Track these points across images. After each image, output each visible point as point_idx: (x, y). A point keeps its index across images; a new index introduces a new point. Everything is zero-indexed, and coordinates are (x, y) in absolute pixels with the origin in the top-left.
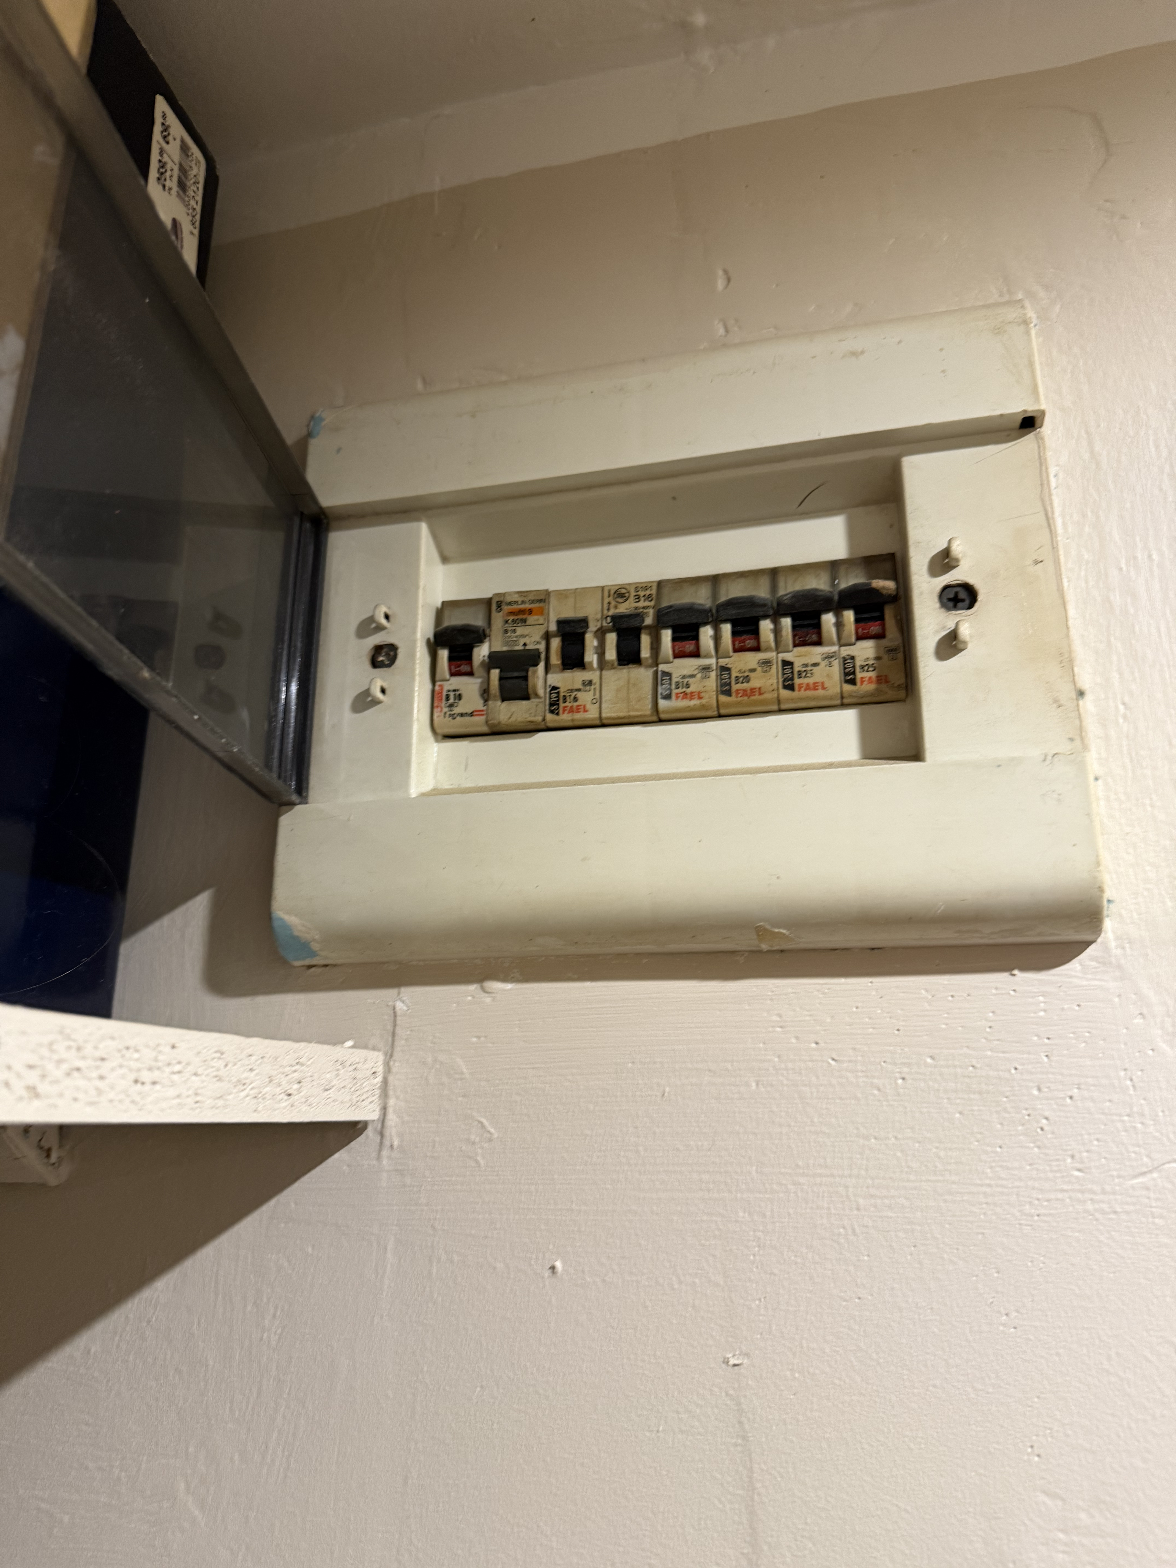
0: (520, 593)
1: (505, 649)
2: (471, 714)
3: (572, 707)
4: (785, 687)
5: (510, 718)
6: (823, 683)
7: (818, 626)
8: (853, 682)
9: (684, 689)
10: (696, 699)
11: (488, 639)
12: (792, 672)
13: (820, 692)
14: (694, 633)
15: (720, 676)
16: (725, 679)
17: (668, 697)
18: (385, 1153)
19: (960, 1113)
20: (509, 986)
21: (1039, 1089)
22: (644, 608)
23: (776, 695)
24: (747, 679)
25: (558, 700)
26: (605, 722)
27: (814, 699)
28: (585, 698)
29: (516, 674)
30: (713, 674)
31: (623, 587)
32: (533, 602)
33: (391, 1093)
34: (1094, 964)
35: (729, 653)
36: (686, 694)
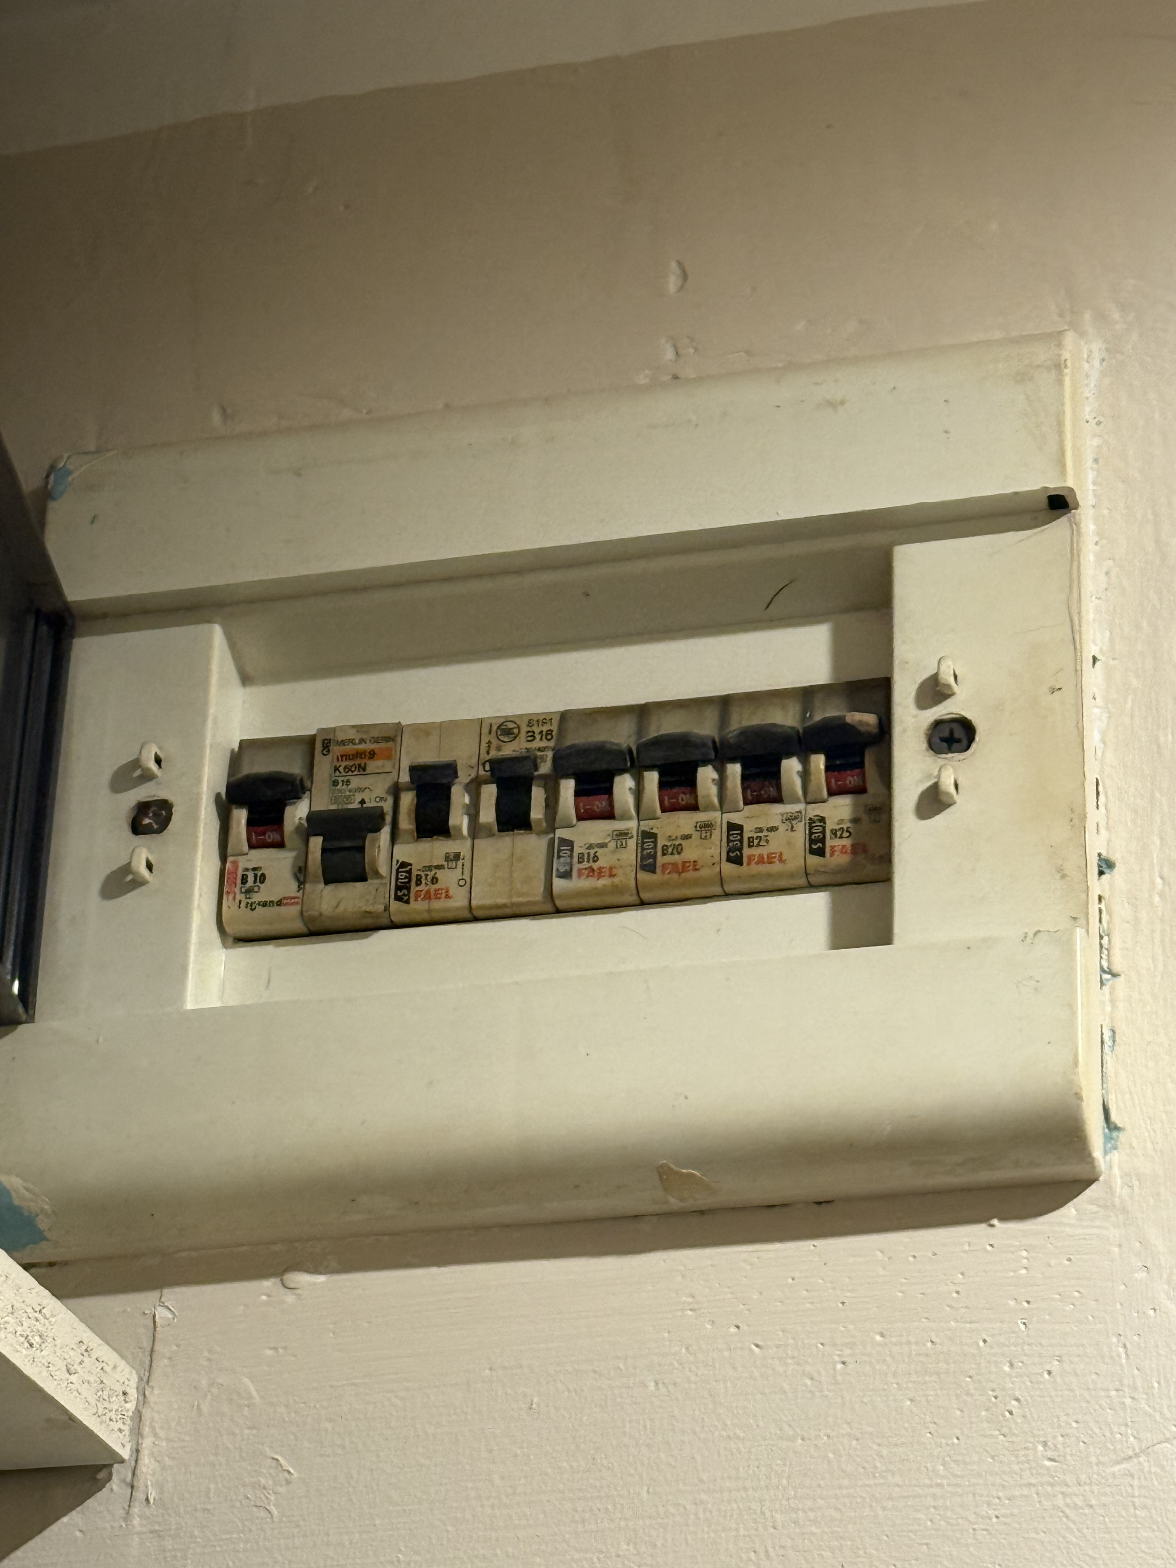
0: (359, 728)
1: (333, 807)
2: (279, 903)
3: (428, 892)
4: (729, 860)
5: (337, 906)
6: (781, 854)
7: (776, 775)
8: (821, 852)
9: (591, 864)
10: (606, 878)
11: (308, 793)
12: (741, 841)
13: (777, 867)
14: (608, 785)
15: (641, 845)
16: (648, 849)
17: (567, 875)
18: (135, 1510)
19: (912, 1400)
20: (321, 1279)
21: (1012, 1365)
22: (539, 750)
23: (718, 869)
24: (678, 849)
25: (410, 881)
26: (477, 913)
27: (769, 876)
28: (449, 878)
29: (348, 844)
30: (632, 843)
31: (508, 719)
32: (376, 740)
33: (146, 1430)
34: (1094, 1208)
35: (655, 811)
36: (593, 870)
